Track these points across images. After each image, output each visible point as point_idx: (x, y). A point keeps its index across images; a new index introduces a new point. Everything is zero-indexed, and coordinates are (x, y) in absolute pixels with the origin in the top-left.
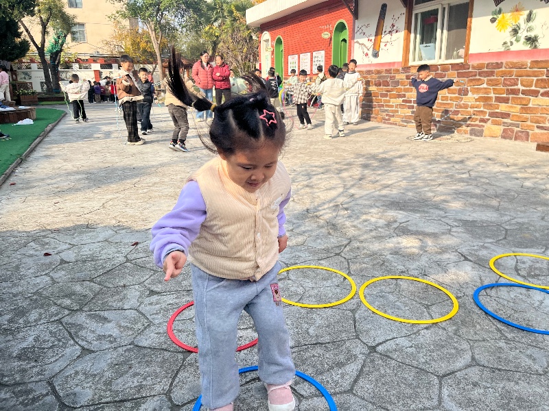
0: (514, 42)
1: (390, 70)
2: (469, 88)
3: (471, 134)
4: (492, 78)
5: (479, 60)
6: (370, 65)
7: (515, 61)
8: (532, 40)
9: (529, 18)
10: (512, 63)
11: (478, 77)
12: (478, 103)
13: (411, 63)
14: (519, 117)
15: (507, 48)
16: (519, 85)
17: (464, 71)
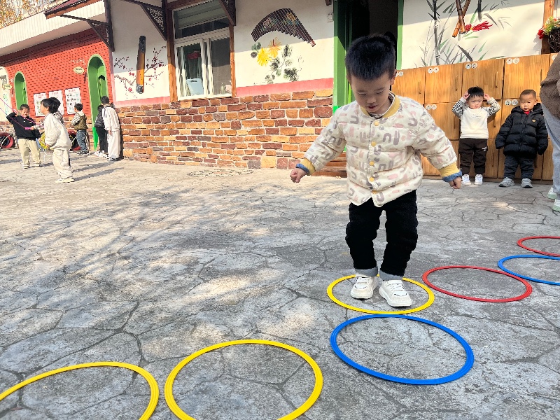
0: (276, 76)
1: (159, 105)
2: (241, 122)
3: (249, 167)
4: (261, 110)
5: (246, 93)
6: (135, 101)
7: (279, 93)
8: (291, 73)
10: (276, 96)
11: (247, 110)
12: (251, 135)
13: (180, 98)
14: (290, 146)
15: (270, 82)
16: (286, 117)
17: (234, 105)
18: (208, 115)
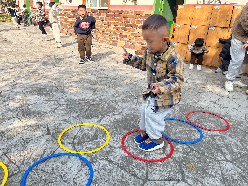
0: (128, 1)
2: (111, 22)
3: (113, 45)
4: (120, 18)
5: (114, 8)
6: (68, 6)
8: (134, 0)
11: (114, 17)
14: (131, 38)
15: (125, 4)
16: (130, 22)
17: (108, 13)
18: (97, 17)
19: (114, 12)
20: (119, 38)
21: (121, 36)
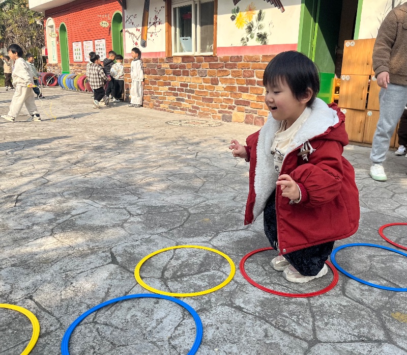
0: (250, 39)
1: (157, 59)
2: (219, 78)
3: (223, 120)
4: (235, 70)
5: (224, 53)
7: (251, 55)
8: (262, 37)
9: (260, 17)
10: (249, 57)
11: (225, 69)
12: (226, 92)
13: (174, 54)
14: (256, 105)
15: (245, 44)
16: (255, 77)
17: (214, 62)
18: (193, 70)
19: (225, 60)
20: (235, 107)
21: (238, 103)
